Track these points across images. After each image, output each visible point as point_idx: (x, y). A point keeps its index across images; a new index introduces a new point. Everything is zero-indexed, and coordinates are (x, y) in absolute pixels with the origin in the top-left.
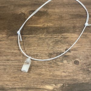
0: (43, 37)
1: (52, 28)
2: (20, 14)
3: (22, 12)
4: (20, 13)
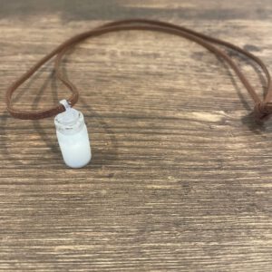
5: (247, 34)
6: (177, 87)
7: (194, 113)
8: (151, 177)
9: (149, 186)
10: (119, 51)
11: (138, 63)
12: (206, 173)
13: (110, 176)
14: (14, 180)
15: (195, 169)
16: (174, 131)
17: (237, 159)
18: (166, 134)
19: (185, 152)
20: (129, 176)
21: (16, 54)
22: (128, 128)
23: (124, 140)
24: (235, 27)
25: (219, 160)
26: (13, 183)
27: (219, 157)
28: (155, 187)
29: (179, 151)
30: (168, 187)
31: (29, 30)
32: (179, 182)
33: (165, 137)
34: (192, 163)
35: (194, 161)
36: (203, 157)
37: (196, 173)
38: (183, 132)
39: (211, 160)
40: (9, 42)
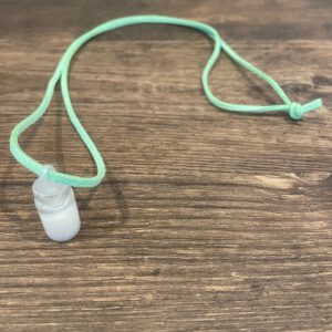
5: (314, 61)
6: (233, 138)
7: (257, 176)
8: (210, 273)
9: (208, 288)
10: (155, 85)
11: (180, 104)
12: (280, 266)
13: (156, 273)
14: (30, 280)
15: (266, 261)
16: (235, 204)
17: (317, 245)
18: (224, 208)
19: (251, 235)
20: (180, 273)
21: (21, 90)
22: (174, 199)
23: (170, 217)
24: (299, 50)
25: (295, 247)
26: (29, 286)
27: (295, 242)
28: (216, 288)
29: (244, 234)
30: (232, 288)
31: (36, 55)
32: (246, 281)
33: (223, 212)
34: (261, 252)
35: (264, 248)
36: (274, 242)
37: (266, 267)
38: (246, 205)
39: (285, 247)
40: (11, 72)
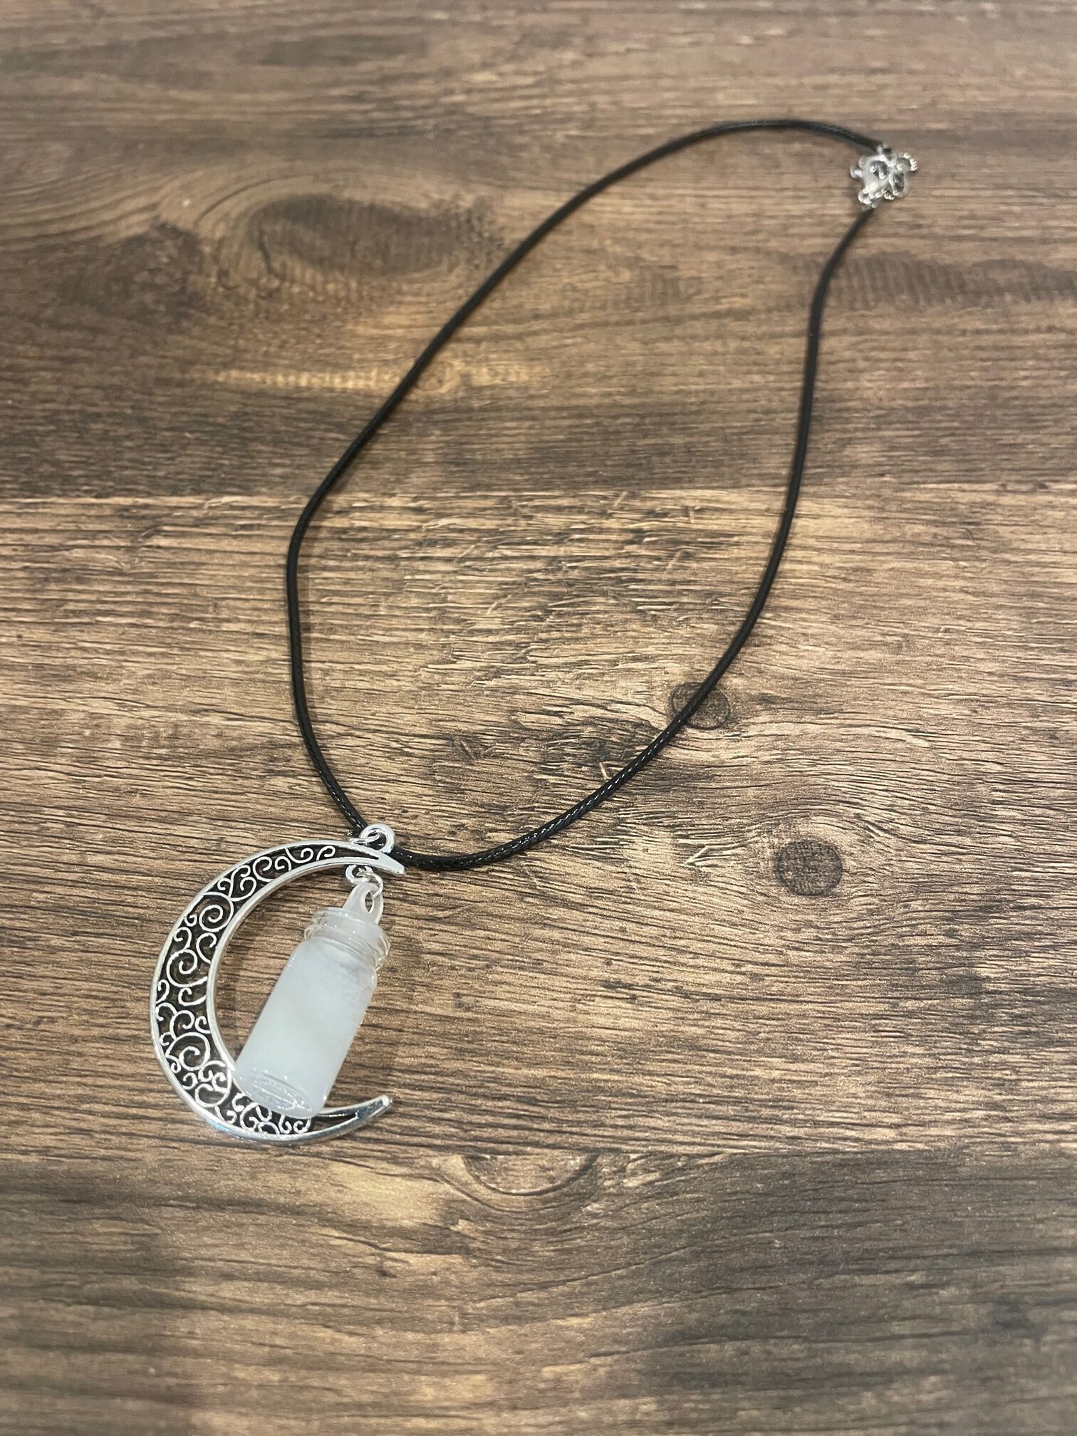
0: (392, 521)
1: (523, 413)
2: (139, 240)
3: (168, 215)
4: (135, 226)
